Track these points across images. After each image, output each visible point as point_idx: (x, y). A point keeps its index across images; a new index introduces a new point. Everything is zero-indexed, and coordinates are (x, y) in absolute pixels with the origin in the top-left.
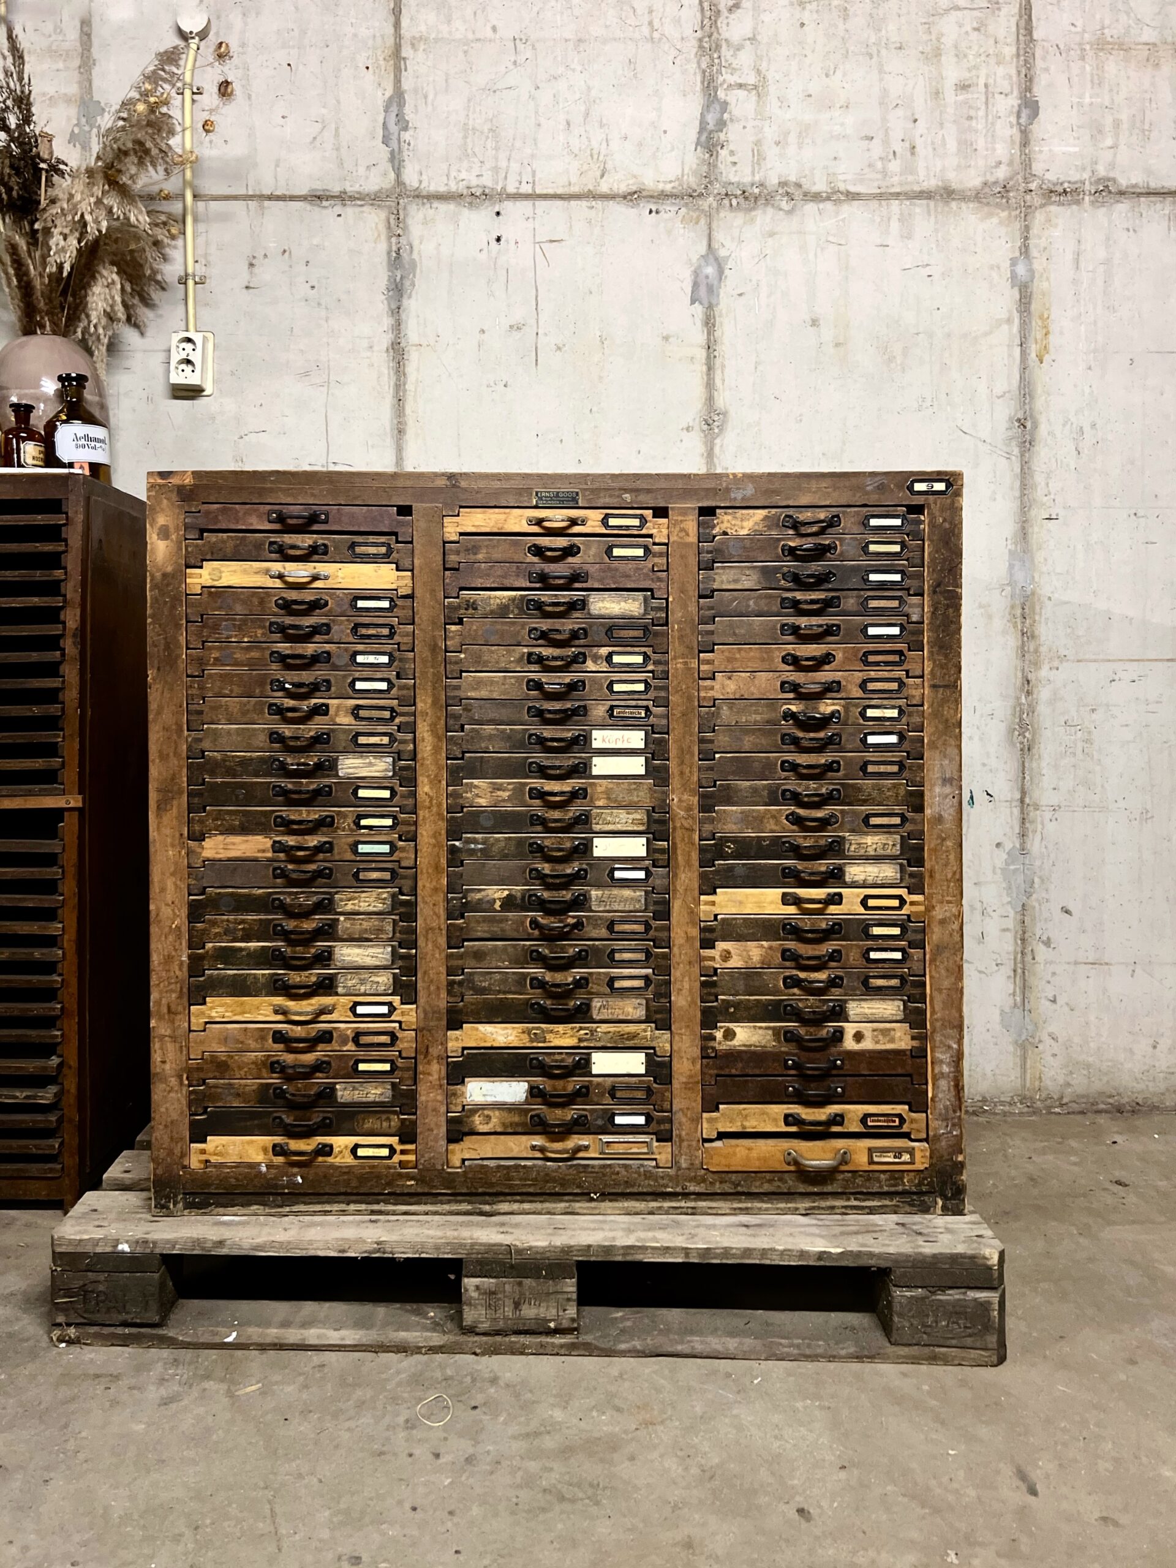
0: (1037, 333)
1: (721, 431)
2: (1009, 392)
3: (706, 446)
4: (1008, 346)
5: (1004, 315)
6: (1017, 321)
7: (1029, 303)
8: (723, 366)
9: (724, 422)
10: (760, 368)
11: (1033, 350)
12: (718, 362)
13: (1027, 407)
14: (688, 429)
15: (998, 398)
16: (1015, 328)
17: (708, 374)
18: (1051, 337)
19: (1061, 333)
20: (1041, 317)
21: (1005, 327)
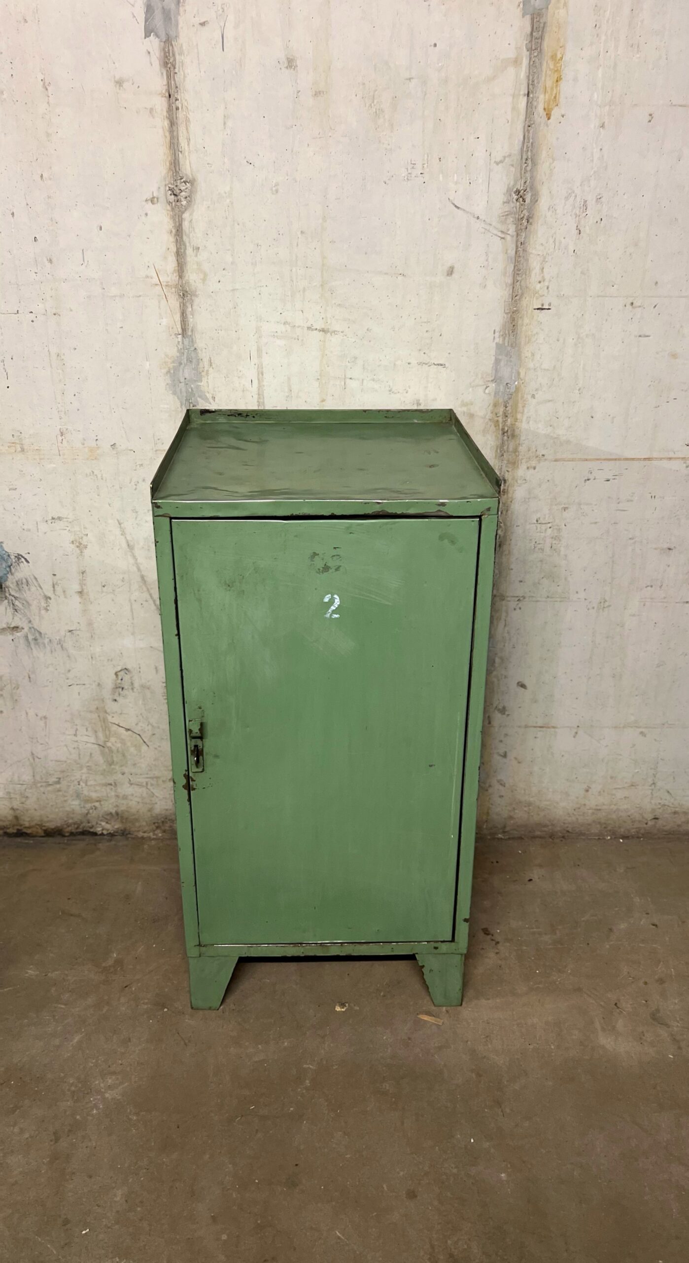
0: (546, 79)
1: (189, 202)
2: (510, 156)
3: (174, 220)
4: (514, 96)
5: (512, 54)
6: (525, 62)
7: (542, 38)
8: (187, 120)
9: (191, 191)
10: (230, 124)
11: (541, 100)
12: (181, 115)
13: (528, 175)
14: (152, 200)
15: (497, 163)
16: (523, 74)
17: (171, 131)
18: (563, 85)
19: (575, 80)
20: (554, 57)
21: (511, 71)
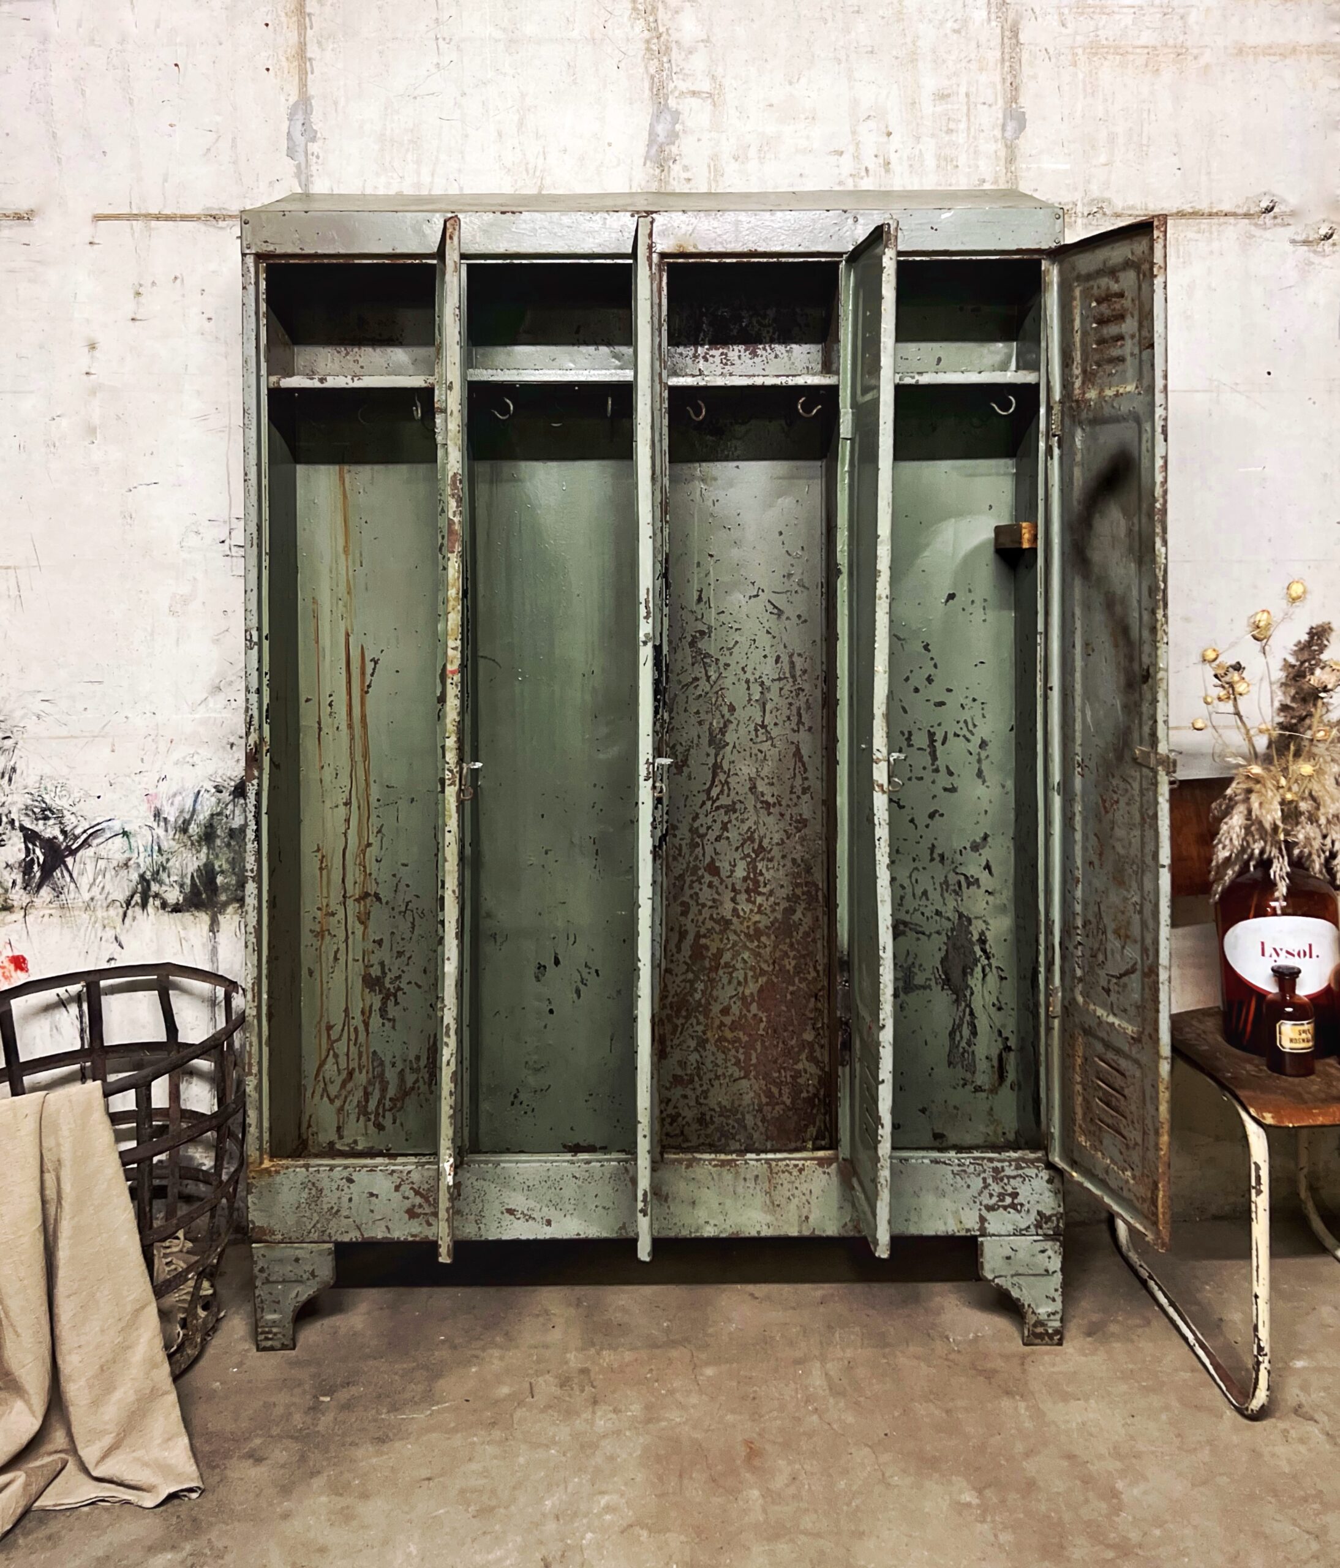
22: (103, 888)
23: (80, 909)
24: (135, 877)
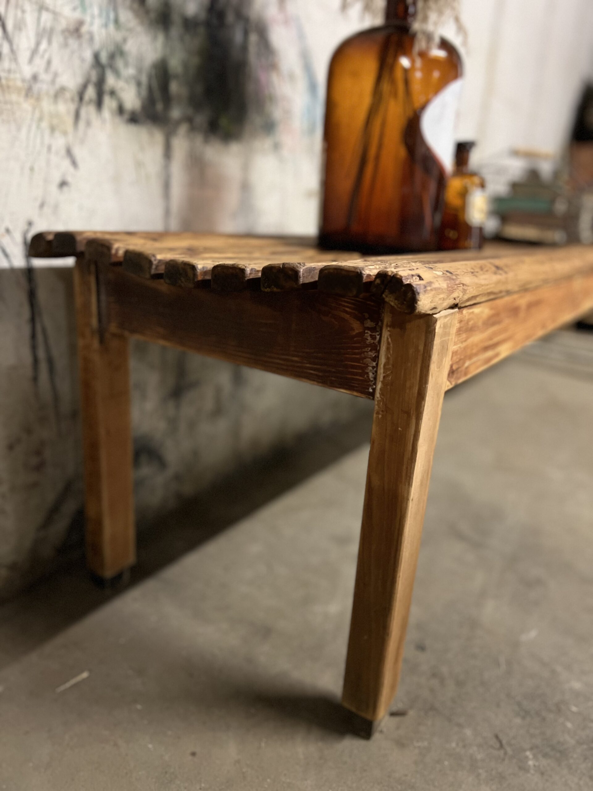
22: (49, 63)
23: (19, 90)
24: (88, 55)
